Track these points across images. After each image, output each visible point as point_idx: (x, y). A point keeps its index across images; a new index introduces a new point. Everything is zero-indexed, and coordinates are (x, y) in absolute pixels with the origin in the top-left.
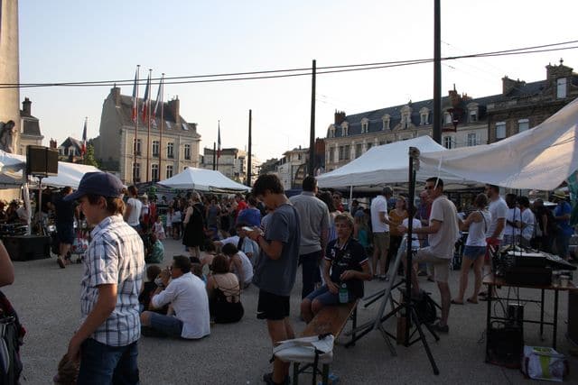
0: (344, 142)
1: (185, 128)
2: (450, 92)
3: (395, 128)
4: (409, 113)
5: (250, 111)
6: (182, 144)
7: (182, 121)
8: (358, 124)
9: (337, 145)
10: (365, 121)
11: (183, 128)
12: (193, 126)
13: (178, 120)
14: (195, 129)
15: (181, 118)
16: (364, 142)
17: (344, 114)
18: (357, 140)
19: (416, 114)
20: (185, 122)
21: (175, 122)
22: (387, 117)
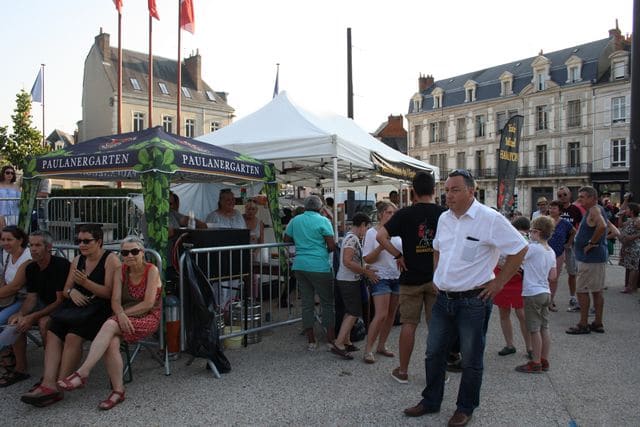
0: (437, 117)
1: (212, 98)
2: (611, 32)
3: (523, 91)
4: (547, 67)
5: (349, 30)
6: (207, 121)
7: (206, 88)
8: (458, 89)
9: (425, 122)
10: (471, 85)
11: (208, 98)
12: (222, 96)
13: (199, 86)
14: (225, 100)
15: (204, 83)
16: (471, 115)
17: (432, 79)
18: (459, 112)
19: (558, 67)
20: (210, 90)
21: (196, 89)
22: (507, 76)
